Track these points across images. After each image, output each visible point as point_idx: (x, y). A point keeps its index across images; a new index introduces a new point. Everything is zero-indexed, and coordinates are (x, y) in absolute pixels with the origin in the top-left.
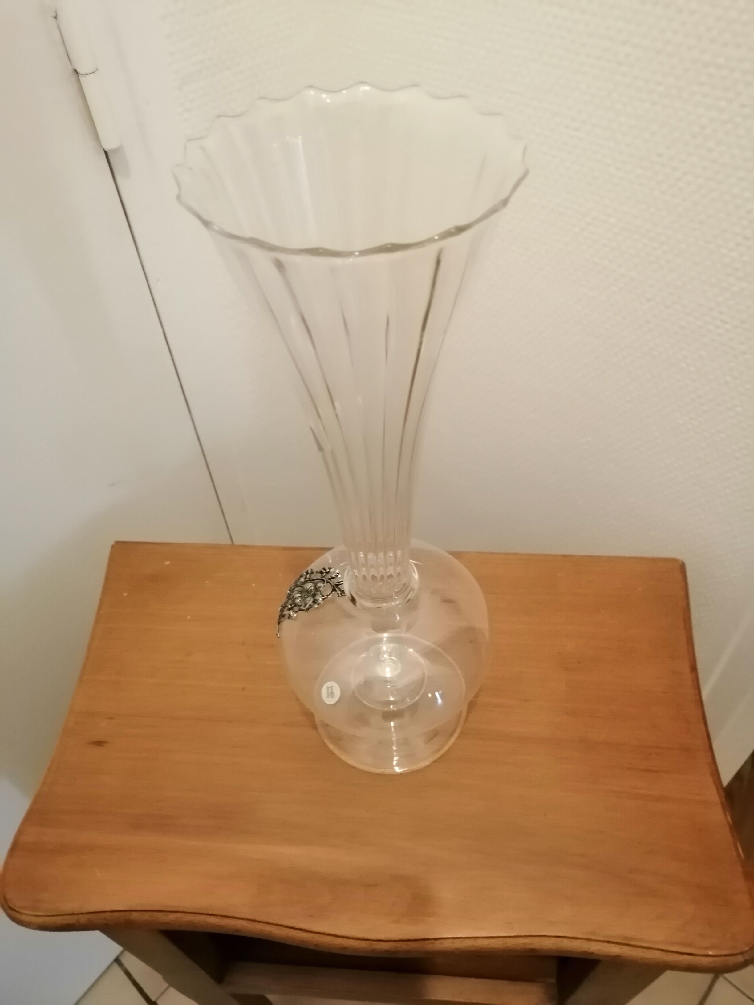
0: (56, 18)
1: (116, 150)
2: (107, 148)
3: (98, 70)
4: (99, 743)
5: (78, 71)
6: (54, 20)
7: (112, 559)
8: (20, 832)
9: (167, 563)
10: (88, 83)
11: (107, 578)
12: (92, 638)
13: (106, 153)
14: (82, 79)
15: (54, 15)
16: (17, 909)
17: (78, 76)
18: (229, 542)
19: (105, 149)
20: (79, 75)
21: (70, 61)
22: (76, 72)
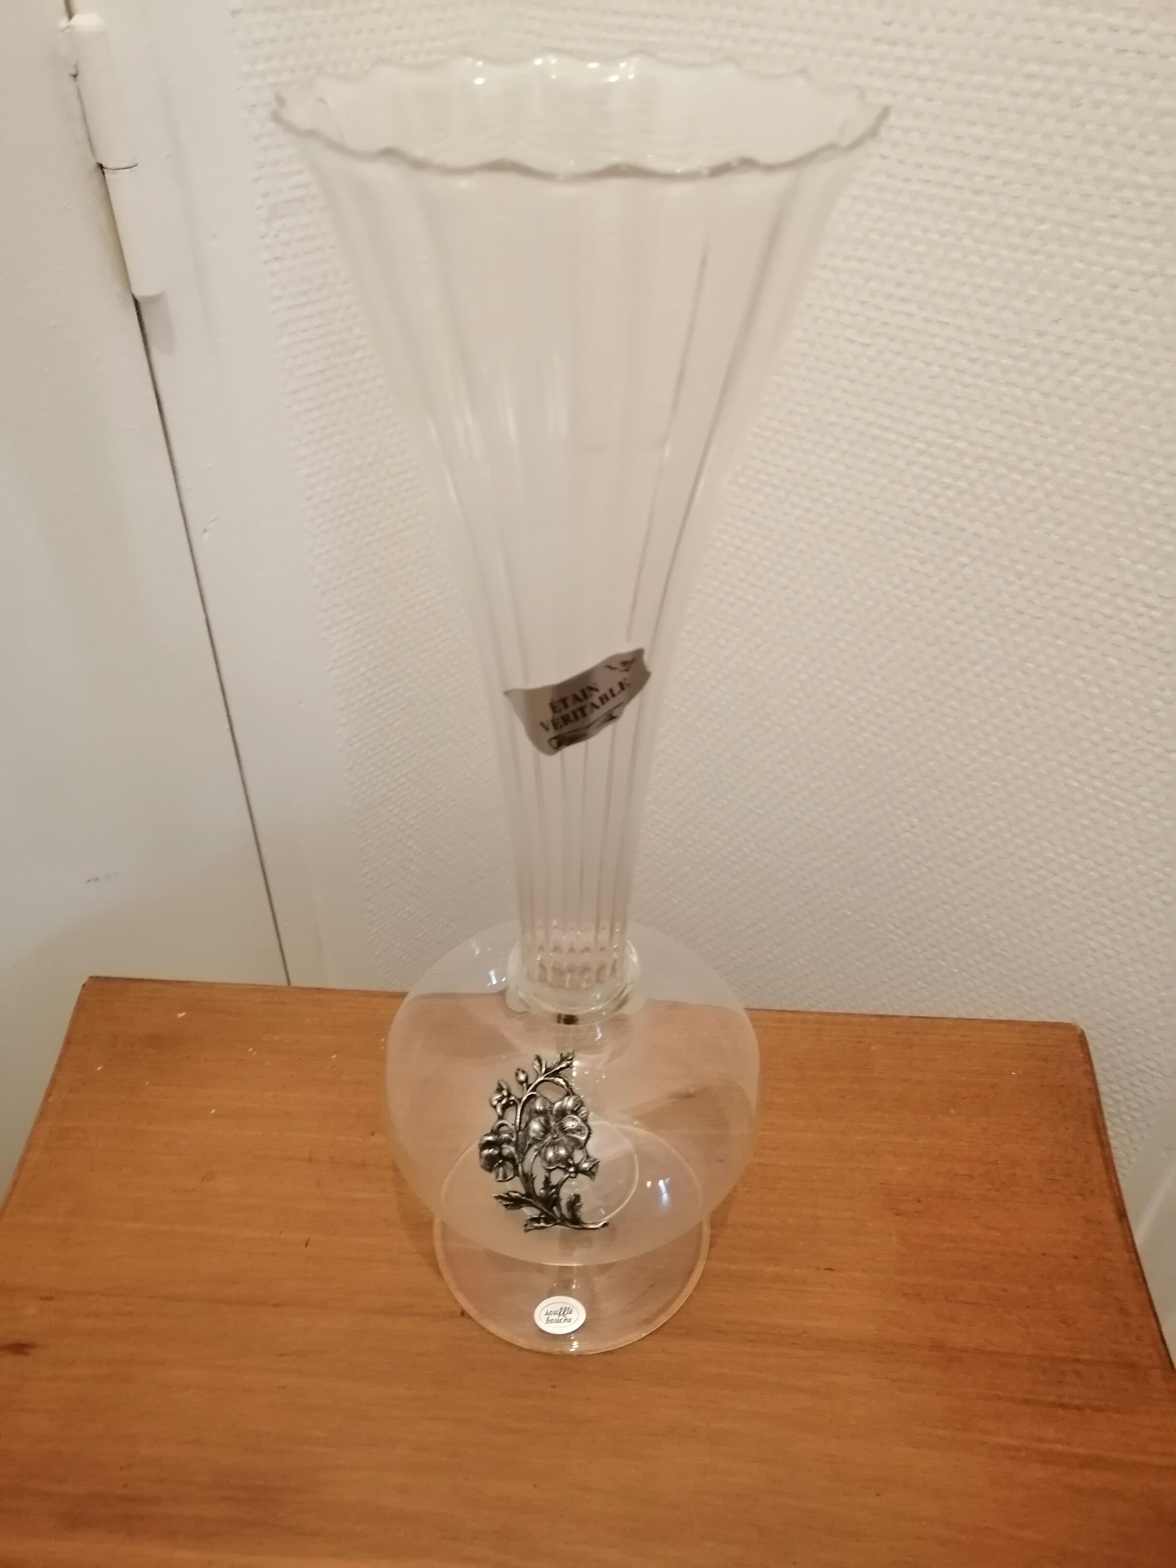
0: (75, 76)
1: (155, 299)
2: (139, 293)
3: (136, 165)
4: (19, 1348)
5: (104, 165)
6: (71, 80)
7: (81, 1006)
9: (181, 1015)
10: (119, 184)
11: (69, 1040)
13: (137, 303)
14: (111, 178)
15: (73, 72)
17: (104, 173)
18: (284, 983)
19: (135, 296)
20: (105, 170)
21: (92, 150)
22: (101, 167)
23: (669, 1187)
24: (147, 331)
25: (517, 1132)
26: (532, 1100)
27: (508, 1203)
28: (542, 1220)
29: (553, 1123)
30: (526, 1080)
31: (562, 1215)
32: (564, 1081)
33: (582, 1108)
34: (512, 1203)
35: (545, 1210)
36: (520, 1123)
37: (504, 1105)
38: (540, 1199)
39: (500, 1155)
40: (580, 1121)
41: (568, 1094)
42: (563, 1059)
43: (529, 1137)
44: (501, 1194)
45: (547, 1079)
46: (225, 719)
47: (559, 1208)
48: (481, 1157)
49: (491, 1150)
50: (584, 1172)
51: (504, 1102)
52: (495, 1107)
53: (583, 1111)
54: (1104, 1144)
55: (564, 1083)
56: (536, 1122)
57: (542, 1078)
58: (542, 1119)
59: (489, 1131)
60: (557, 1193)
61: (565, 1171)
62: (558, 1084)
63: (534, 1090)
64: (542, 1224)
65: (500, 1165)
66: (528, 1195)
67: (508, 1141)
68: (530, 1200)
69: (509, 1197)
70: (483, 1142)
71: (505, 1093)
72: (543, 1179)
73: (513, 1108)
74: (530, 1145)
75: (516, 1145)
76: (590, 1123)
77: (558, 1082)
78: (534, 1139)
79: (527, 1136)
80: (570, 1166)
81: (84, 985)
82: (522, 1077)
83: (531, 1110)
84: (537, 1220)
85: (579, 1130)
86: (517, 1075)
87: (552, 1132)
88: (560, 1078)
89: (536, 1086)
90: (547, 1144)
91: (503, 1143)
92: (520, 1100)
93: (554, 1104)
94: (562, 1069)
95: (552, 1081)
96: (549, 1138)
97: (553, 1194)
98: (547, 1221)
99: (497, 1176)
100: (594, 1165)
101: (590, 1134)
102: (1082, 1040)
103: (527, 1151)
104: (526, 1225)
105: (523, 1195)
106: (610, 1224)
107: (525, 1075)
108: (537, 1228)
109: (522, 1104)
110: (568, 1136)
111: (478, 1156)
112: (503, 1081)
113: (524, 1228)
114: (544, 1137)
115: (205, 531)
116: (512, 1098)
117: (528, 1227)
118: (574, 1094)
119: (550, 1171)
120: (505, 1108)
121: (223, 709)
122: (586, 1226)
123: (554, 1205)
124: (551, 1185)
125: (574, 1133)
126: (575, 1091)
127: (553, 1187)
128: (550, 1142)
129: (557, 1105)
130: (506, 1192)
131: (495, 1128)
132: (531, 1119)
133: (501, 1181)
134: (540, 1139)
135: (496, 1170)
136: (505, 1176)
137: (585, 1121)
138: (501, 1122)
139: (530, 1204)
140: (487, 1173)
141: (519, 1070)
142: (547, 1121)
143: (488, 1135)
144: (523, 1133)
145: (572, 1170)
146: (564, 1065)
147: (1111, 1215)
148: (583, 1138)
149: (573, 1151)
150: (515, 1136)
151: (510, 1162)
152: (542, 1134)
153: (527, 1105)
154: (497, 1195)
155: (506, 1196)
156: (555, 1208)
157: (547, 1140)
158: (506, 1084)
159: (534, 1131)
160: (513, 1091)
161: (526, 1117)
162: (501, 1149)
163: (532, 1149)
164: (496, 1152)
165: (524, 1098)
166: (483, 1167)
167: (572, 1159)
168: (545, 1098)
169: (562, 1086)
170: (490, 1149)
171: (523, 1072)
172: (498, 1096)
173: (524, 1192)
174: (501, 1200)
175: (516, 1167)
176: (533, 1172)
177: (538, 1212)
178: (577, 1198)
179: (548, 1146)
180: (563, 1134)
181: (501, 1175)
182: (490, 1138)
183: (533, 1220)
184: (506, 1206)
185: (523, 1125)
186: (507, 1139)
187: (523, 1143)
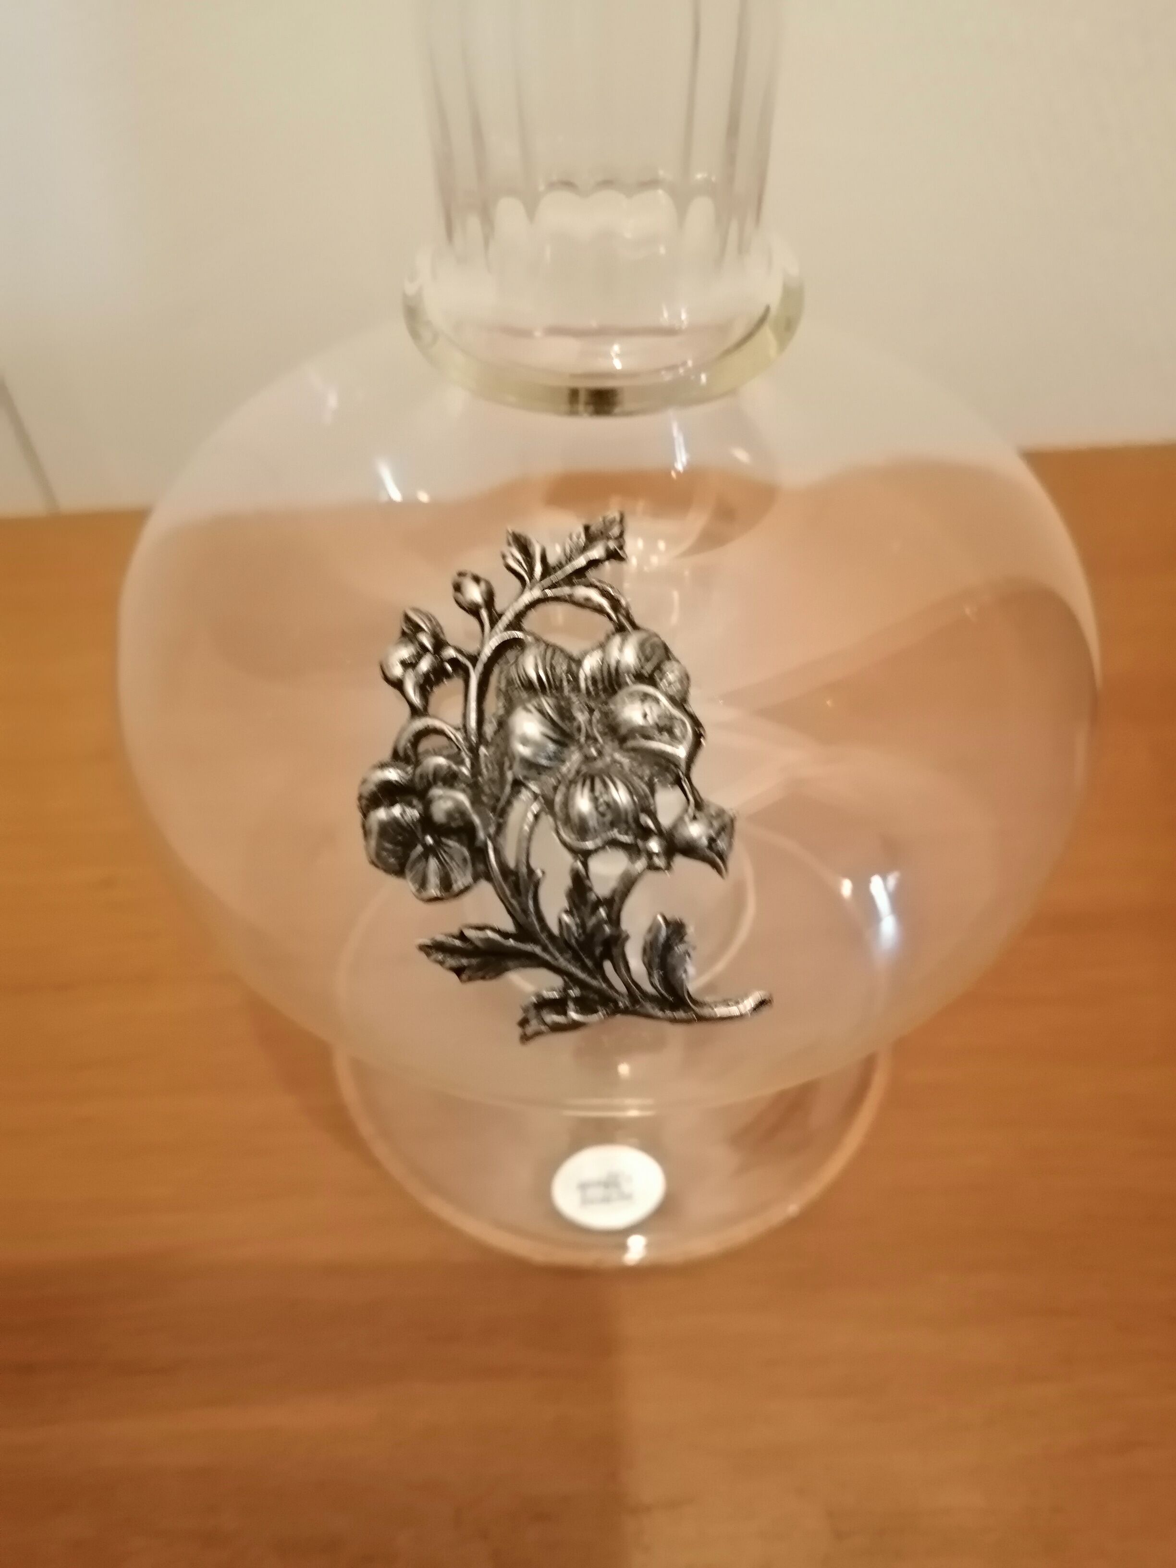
23: (897, 900)
25: (474, 751)
26: (511, 655)
27: (464, 962)
28: (571, 1005)
29: (581, 717)
30: (490, 598)
31: (632, 986)
32: (605, 594)
33: (667, 666)
34: (474, 961)
35: (582, 975)
36: (480, 721)
37: (426, 676)
38: (562, 943)
39: (426, 822)
40: (664, 700)
41: (620, 629)
42: (591, 538)
43: (512, 758)
44: (440, 938)
45: (549, 593)
47: (622, 965)
48: (366, 833)
49: (397, 810)
50: (690, 850)
51: (425, 665)
52: (398, 685)
53: (671, 675)
55: (605, 603)
56: (529, 711)
57: (536, 593)
58: (547, 703)
59: (386, 754)
60: (615, 920)
61: (633, 850)
62: (586, 604)
63: (511, 626)
64: (574, 1015)
65: (429, 851)
66: (523, 933)
67: (450, 779)
68: (529, 947)
69: (470, 947)
70: (371, 787)
71: (425, 640)
72: (567, 882)
73: (457, 683)
74: (518, 785)
75: (474, 788)
76: (694, 706)
77: (588, 599)
78: (530, 765)
79: (504, 755)
80: (645, 833)
82: (474, 593)
83: (510, 682)
84: (559, 1005)
85: (666, 728)
86: (458, 588)
87: (582, 739)
88: (591, 585)
89: (520, 616)
90: (571, 776)
91: (429, 785)
92: (474, 659)
93: (579, 663)
94: (593, 564)
95: (570, 600)
96: (574, 758)
97: (599, 925)
98: (585, 1006)
99: (423, 884)
100: (722, 829)
101: (698, 737)
103: (509, 803)
104: (524, 1023)
105: (506, 935)
106: (775, 1002)
107: (483, 585)
108: (557, 1028)
109: (480, 666)
110: (634, 750)
111: (360, 832)
112: (417, 610)
113: (518, 1031)
114: (557, 758)
116: (450, 653)
117: (534, 1025)
118: (635, 627)
119: (585, 855)
120: (426, 685)
122: (706, 1012)
123: (607, 954)
124: (592, 897)
125: (648, 737)
126: (638, 621)
127: (599, 903)
128: (578, 772)
129: (590, 664)
130: (456, 931)
131: (404, 743)
132: (510, 709)
133: (436, 899)
134: (544, 762)
135: (420, 866)
136: (446, 883)
137: (680, 702)
138: (420, 724)
139: (533, 961)
140: (392, 882)
141: (461, 574)
142: (565, 712)
143: (383, 766)
144: (492, 749)
145: (654, 845)
146: (597, 552)
148: (681, 752)
149: (653, 791)
150: (468, 761)
151: (460, 841)
152: (551, 747)
153: (496, 670)
154: (427, 941)
155: (458, 943)
156: (608, 966)
157: (568, 764)
158: (430, 618)
159: (525, 741)
160: (449, 635)
161: (494, 705)
162: (427, 804)
163: (525, 795)
164: (413, 814)
165: (487, 652)
166: (378, 861)
167: (653, 815)
168: (548, 645)
169: (600, 610)
170: (392, 804)
171: (477, 580)
172: (406, 652)
173: (508, 925)
174: (440, 957)
175: (479, 854)
176: (533, 864)
177: (557, 981)
178: (677, 929)
179: (573, 782)
180: (616, 744)
181: (433, 880)
182: (393, 775)
183: (543, 1004)
184: (458, 971)
185: (489, 729)
186: (444, 772)
187: (492, 781)
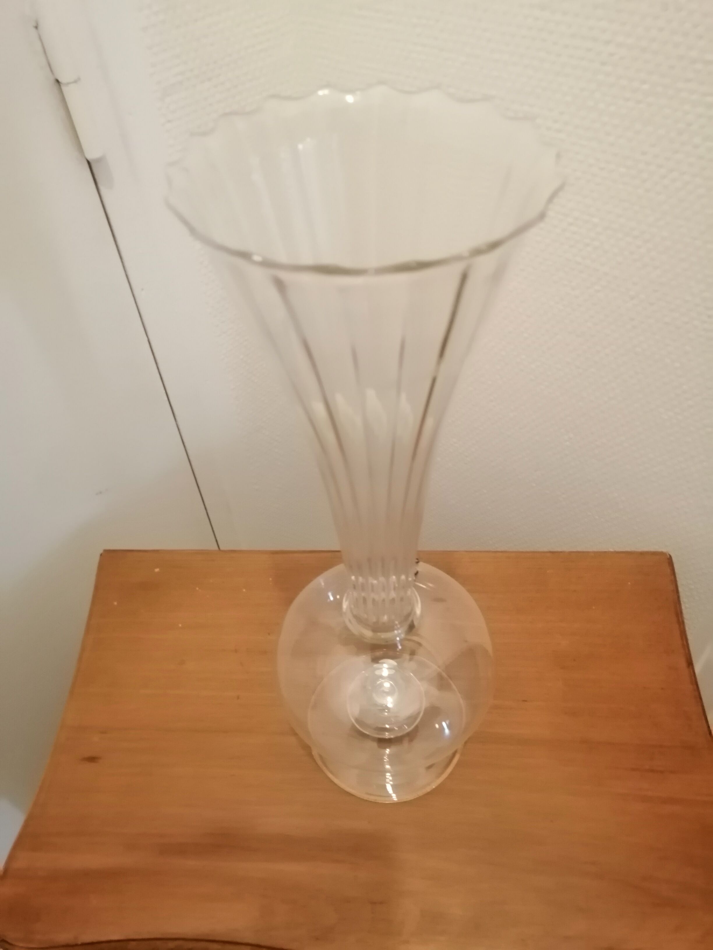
0: (36, 27)
1: (99, 160)
2: (89, 157)
3: (80, 79)
4: (92, 759)
5: (60, 80)
6: (34, 30)
7: (101, 567)
8: (11, 858)
9: (157, 570)
10: (70, 92)
11: (97, 588)
12: (83, 649)
13: (89, 163)
14: (64, 88)
15: (35, 25)
16: (9, 941)
17: (60, 85)
18: (217, 548)
19: (88, 160)
21: (52, 71)
22: (57, 81)
24: (96, 177)
46: (165, 394)
54: (681, 623)
81: (101, 555)
102: (670, 561)
115: (142, 289)
121: (163, 388)
147: (683, 664)
